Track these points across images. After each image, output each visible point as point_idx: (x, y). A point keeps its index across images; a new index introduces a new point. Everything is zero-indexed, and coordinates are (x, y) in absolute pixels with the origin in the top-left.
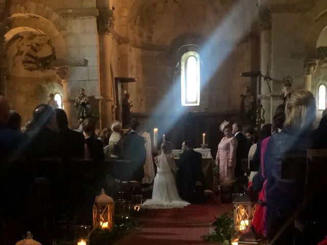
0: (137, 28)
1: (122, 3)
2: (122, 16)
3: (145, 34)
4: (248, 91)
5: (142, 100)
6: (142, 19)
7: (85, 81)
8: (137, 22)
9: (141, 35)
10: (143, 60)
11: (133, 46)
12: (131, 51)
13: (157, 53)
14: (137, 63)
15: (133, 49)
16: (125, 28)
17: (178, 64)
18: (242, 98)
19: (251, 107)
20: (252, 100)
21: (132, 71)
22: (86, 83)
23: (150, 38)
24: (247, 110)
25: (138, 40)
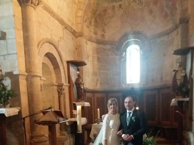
0: (92, 28)
1: (77, 6)
2: (78, 16)
3: (100, 33)
4: (180, 66)
5: (97, 80)
6: (96, 21)
7: (4, 56)
8: (93, 24)
9: (96, 33)
10: (98, 51)
11: (88, 40)
12: (87, 44)
13: (108, 47)
14: (93, 54)
15: (89, 42)
16: (80, 25)
17: (124, 54)
18: (174, 73)
19: (183, 80)
20: (183, 74)
21: (88, 59)
22: (6, 58)
23: (103, 36)
24: (179, 83)
25: (94, 36)
